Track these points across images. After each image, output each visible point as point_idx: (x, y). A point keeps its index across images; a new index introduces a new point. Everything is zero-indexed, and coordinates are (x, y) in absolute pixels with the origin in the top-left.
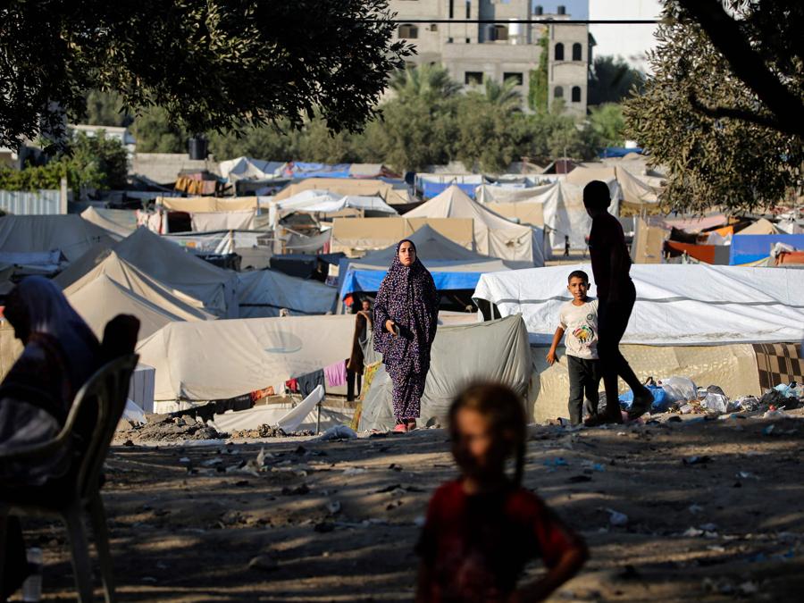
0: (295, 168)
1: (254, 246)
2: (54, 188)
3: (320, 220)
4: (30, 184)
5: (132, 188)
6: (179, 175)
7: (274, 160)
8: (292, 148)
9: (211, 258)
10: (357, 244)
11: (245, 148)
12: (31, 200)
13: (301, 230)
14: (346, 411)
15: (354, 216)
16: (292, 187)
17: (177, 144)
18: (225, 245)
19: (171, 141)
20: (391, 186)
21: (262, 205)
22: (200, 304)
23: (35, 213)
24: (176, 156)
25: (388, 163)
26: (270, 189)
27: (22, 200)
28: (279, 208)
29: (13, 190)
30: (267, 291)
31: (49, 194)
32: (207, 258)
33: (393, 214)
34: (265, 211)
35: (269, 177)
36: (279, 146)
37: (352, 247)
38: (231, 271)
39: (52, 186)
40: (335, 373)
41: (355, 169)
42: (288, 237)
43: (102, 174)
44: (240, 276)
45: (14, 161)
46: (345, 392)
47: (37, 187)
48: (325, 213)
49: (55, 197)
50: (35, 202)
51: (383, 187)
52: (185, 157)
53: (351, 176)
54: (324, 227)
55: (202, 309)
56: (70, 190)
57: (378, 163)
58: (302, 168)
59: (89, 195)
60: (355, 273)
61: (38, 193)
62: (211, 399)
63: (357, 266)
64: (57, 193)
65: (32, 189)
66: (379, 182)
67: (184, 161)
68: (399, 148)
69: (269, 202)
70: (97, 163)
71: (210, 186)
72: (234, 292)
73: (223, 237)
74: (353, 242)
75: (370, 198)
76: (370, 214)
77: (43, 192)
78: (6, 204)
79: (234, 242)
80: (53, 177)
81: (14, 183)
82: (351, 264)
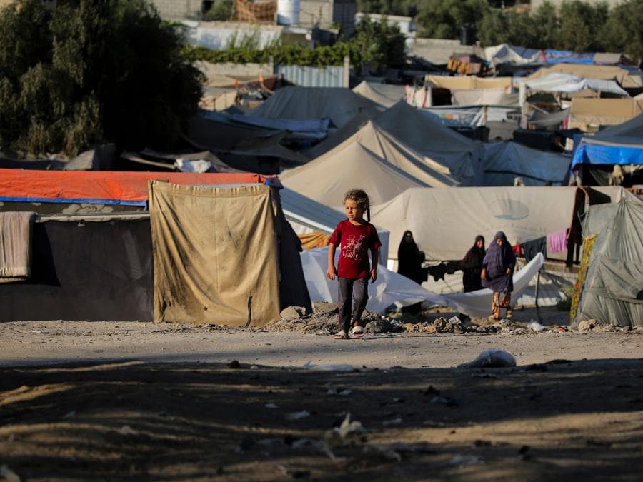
0: (548, 55)
1: (503, 121)
2: (339, 65)
3: (561, 99)
4: (318, 60)
5: (409, 67)
6: (451, 58)
7: (531, 48)
8: (546, 38)
9: (463, 130)
10: (592, 121)
11: (507, 37)
12: (318, 75)
13: (544, 107)
14: (566, 275)
15: (591, 97)
16: (543, 70)
17: (450, 32)
18: (480, 118)
19: (446, 30)
20: (627, 72)
21: (515, 85)
22: (446, 171)
23: (321, 85)
24: (449, 42)
25: (627, 53)
26: (525, 72)
27: (310, 74)
28: (527, 88)
29: (303, 65)
30: (510, 160)
31: (333, 69)
32: (459, 129)
33: (625, 96)
34: (516, 90)
35: (525, 61)
36: (535, 35)
37: (587, 124)
38: (478, 142)
39: (336, 63)
40: (557, 241)
41: (599, 57)
42: (531, 113)
43: (382, 54)
44: (487, 146)
45: (308, 41)
46: (565, 257)
47: (324, 64)
48: (567, 94)
49: (338, 72)
50: (322, 75)
51: (621, 73)
52: (456, 43)
53: (595, 63)
54: (565, 105)
55: (448, 175)
56: (352, 67)
57: (618, 52)
58: (553, 55)
59: (370, 72)
60: (585, 147)
61: (325, 68)
62: (443, 260)
63: (589, 141)
64: (341, 69)
65: (320, 64)
66: (617, 68)
67: (455, 46)
68: (636, 41)
69: (520, 82)
70: (379, 45)
71: (476, 67)
72: (480, 160)
73: (478, 111)
74: (588, 119)
75: (606, 82)
76: (605, 95)
77: (328, 67)
78: (297, 77)
79: (486, 116)
80: (337, 55)
81: (304, 59)
82: (583, 139)
